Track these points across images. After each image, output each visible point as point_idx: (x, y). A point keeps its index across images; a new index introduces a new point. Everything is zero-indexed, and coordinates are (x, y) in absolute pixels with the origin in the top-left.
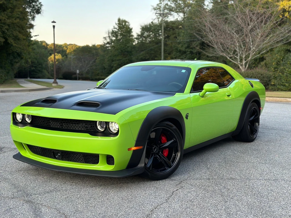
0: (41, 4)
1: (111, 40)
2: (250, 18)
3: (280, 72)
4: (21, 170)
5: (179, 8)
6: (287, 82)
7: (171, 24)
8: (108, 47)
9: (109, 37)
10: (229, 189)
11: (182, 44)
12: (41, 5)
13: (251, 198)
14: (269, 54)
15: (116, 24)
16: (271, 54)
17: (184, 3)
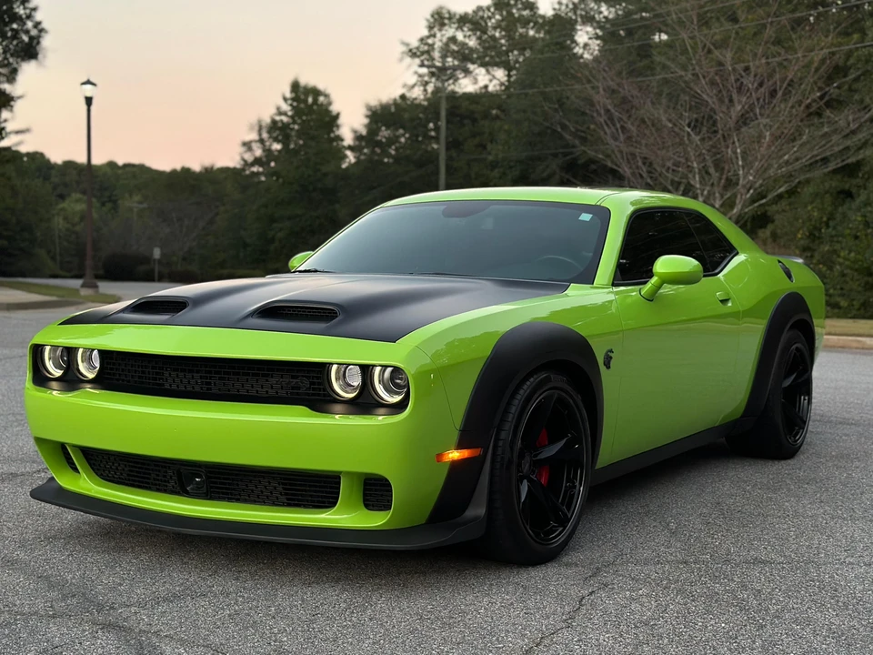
0: (40, 27)
1: (268, 151)
2: (737, 80)
3: (819, 262)
4: (54, 537)
5: (493, 53)
6: (842, 295)
7: (467, 103)
8: (258, 174)
9: (261, 141)
10: (759, 591)
11: (501, 170)
12: (41, 31)
13: (837, 615)
14: (783, 204)
15: (285, 99)
16: (790, 204)
17: (509, 37)
